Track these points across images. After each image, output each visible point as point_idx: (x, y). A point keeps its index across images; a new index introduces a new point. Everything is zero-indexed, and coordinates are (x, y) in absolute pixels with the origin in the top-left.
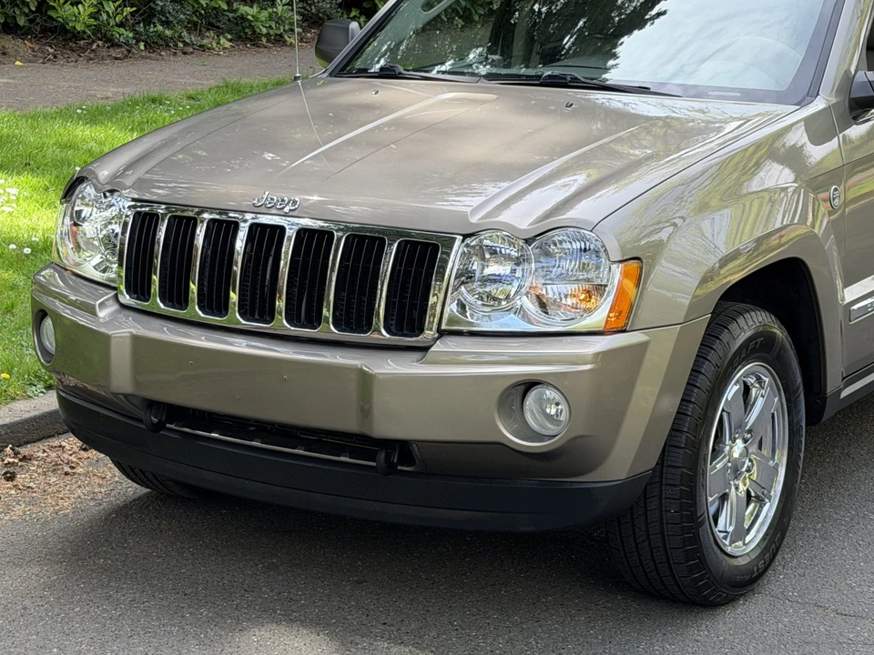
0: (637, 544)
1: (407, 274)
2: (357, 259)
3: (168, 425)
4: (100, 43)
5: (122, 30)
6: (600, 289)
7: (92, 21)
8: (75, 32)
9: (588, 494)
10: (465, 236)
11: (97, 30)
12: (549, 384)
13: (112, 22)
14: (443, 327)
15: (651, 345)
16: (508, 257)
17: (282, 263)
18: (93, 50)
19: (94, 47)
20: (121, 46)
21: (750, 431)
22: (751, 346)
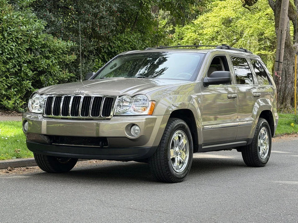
0: (155, 165)
1: (107, 104)
2: (96, 102)
3: (53, 144)
4: (15, 112)
5: (21, 109)
6: (147, 107)
7: (13, 105)
8: (8, 108)
9: (144, 149)
10: (120, 96)
11: (14, 108)
12: (137, 125)
13: (18, 106)
14: (114, 114)
15: (157, 119)
16: (128, 102)
17: (79, 109)
18: (13, 113)
19: (13, 112)
20: (21, 113)
21: (180, 146)
22: (180, 126)
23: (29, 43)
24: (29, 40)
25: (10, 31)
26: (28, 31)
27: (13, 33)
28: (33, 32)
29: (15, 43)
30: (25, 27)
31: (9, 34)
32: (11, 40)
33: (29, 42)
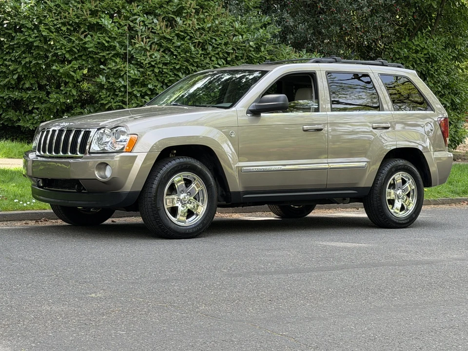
1: (84, 139)
2: (75, 136)
10: (98, 129)
12: (108, 164)
14: (90, 152)
15: (138, 157)
22: (184, 166)
23: (246, 59)
24: (245, 54)
25: (216, 44)
26: (244, 42)
27: (219, 46)
28: (251, 43)
29: (222, 60)
30: (240, 37)
31: (214, 49)
32: (217, 56)
33: (245, 57)
